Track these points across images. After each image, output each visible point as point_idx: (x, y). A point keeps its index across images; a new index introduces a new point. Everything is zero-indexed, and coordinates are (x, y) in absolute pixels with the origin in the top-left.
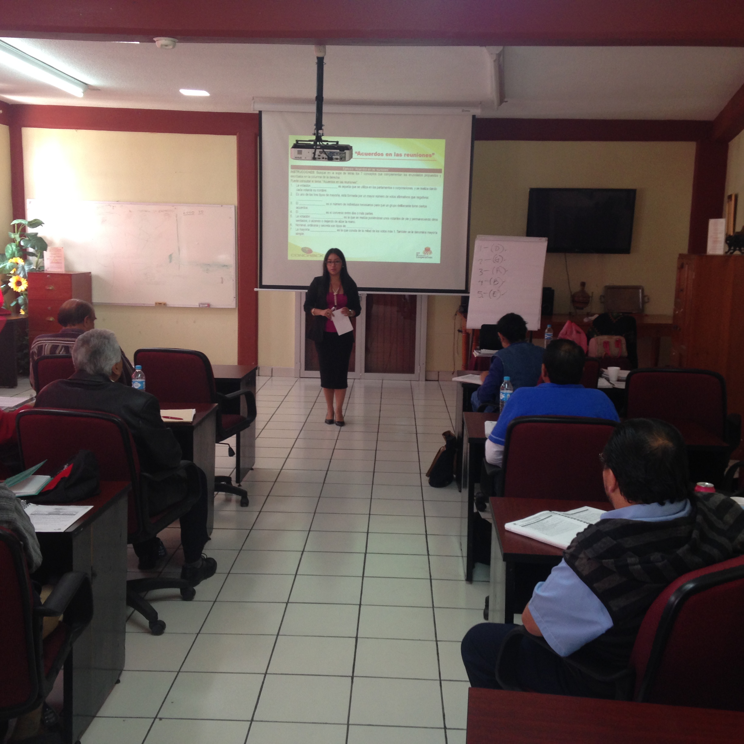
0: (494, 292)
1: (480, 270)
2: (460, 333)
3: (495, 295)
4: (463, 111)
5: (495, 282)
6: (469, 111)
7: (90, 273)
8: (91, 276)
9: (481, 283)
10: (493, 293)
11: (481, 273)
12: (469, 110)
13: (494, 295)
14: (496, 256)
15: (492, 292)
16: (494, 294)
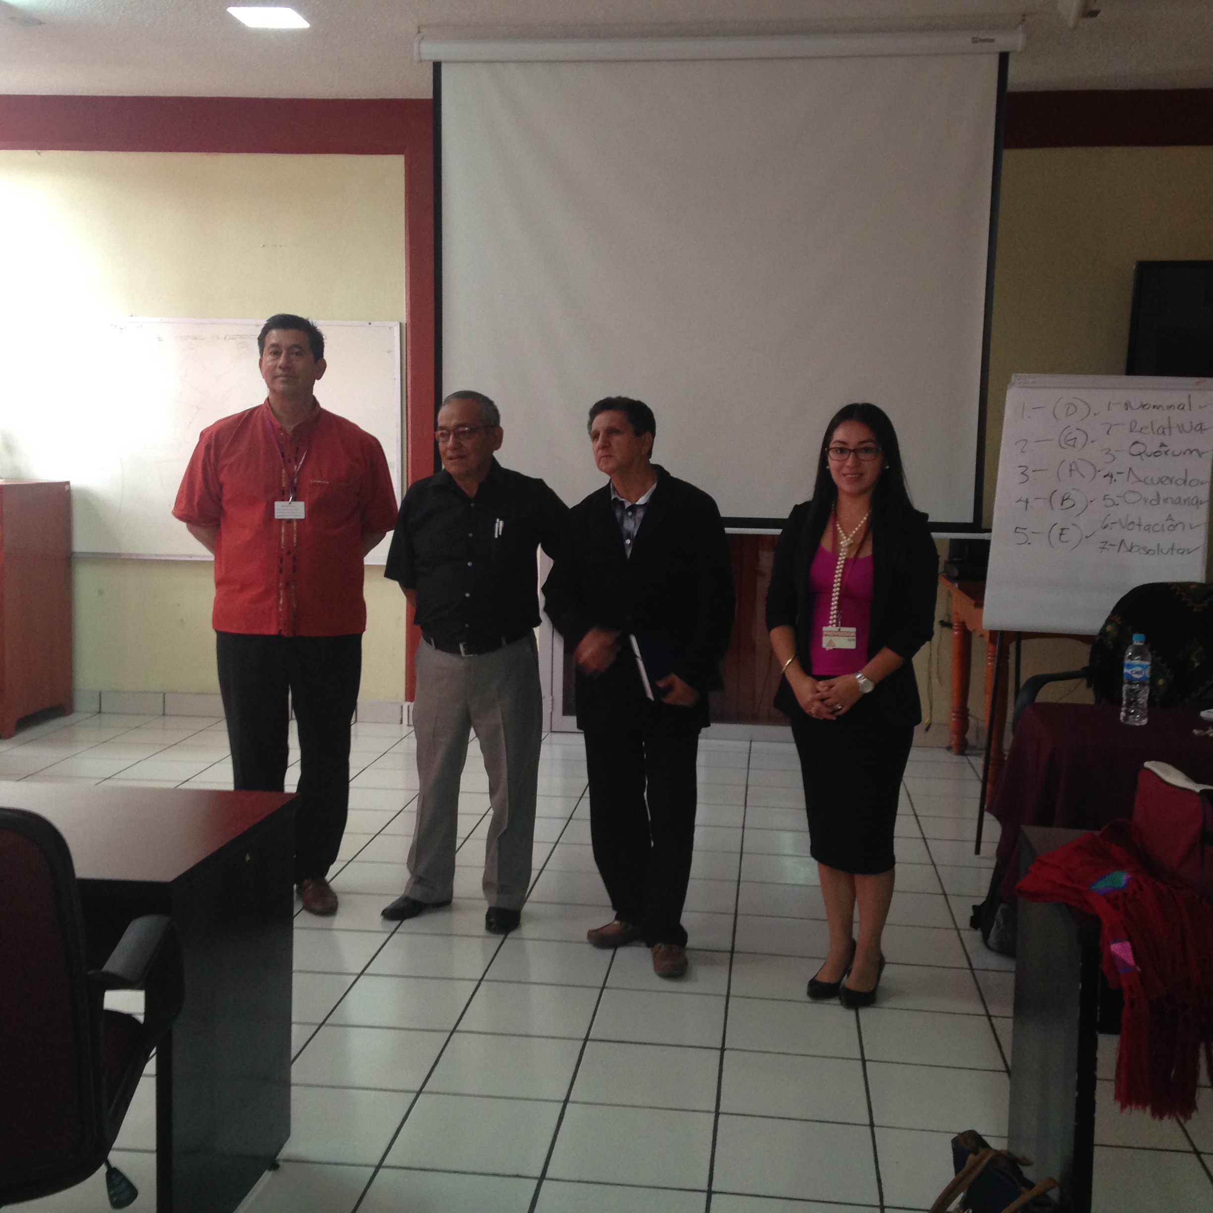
0: (1063, 529)
1: (1023, 469)
2: (946, 629)
3: (1063, 538)
4: (975, 41)
5: (1063, 500)
6: (992, 41)
7: (68, 483)
8: (69, 491)
9: (1024, 504)
10: (1060, 531)
11: (1024, 478)
12: (991, 37)
13: (1062, 536)
14: (1068, 430)
15: (1056, 531)
16: (1061, 534)
